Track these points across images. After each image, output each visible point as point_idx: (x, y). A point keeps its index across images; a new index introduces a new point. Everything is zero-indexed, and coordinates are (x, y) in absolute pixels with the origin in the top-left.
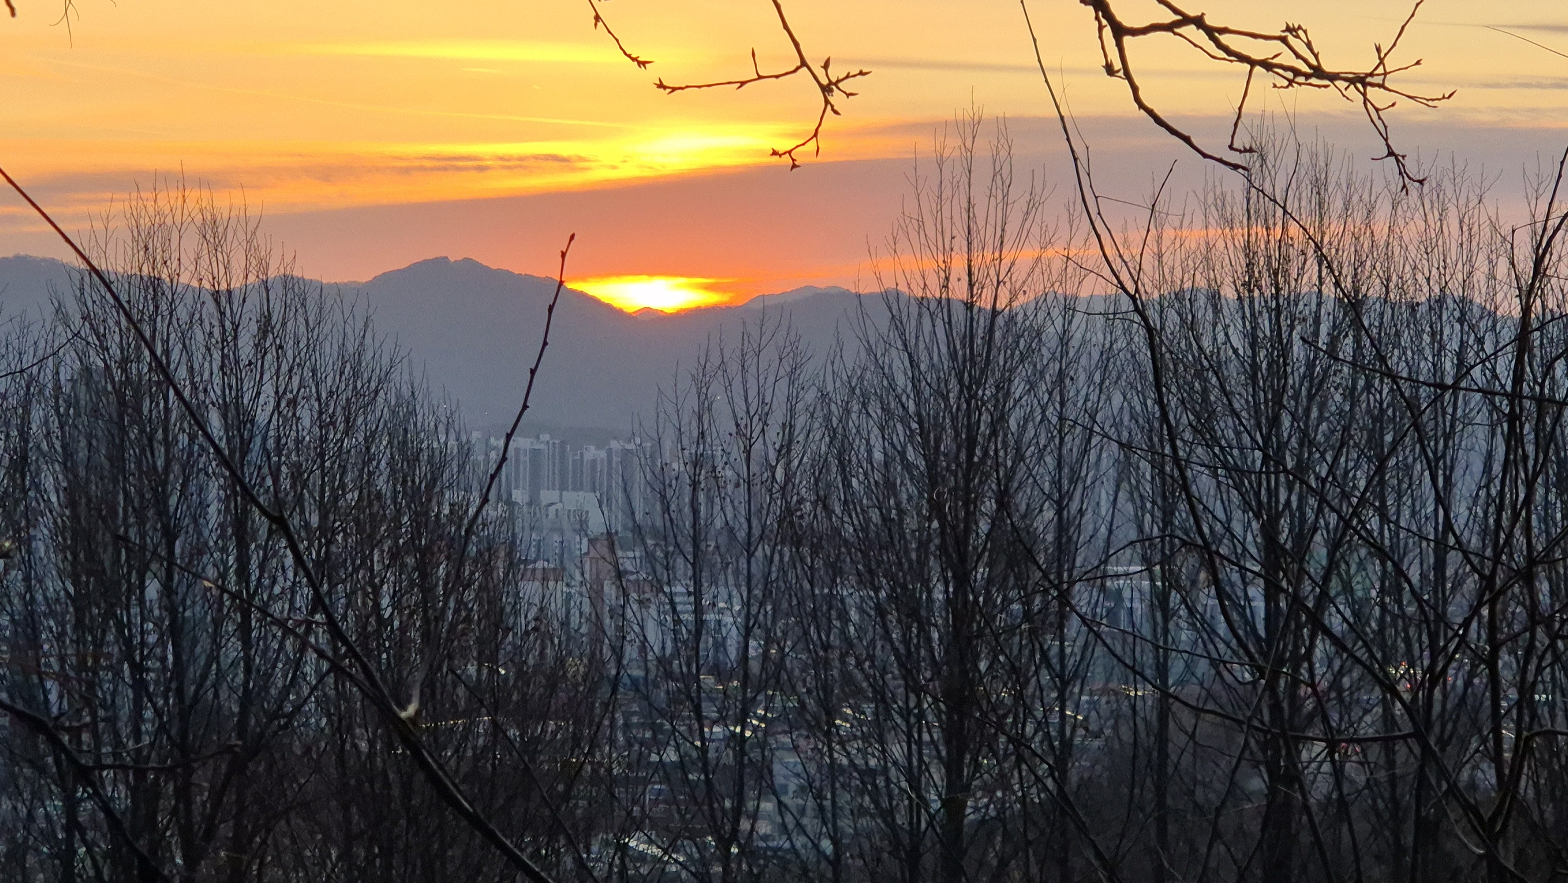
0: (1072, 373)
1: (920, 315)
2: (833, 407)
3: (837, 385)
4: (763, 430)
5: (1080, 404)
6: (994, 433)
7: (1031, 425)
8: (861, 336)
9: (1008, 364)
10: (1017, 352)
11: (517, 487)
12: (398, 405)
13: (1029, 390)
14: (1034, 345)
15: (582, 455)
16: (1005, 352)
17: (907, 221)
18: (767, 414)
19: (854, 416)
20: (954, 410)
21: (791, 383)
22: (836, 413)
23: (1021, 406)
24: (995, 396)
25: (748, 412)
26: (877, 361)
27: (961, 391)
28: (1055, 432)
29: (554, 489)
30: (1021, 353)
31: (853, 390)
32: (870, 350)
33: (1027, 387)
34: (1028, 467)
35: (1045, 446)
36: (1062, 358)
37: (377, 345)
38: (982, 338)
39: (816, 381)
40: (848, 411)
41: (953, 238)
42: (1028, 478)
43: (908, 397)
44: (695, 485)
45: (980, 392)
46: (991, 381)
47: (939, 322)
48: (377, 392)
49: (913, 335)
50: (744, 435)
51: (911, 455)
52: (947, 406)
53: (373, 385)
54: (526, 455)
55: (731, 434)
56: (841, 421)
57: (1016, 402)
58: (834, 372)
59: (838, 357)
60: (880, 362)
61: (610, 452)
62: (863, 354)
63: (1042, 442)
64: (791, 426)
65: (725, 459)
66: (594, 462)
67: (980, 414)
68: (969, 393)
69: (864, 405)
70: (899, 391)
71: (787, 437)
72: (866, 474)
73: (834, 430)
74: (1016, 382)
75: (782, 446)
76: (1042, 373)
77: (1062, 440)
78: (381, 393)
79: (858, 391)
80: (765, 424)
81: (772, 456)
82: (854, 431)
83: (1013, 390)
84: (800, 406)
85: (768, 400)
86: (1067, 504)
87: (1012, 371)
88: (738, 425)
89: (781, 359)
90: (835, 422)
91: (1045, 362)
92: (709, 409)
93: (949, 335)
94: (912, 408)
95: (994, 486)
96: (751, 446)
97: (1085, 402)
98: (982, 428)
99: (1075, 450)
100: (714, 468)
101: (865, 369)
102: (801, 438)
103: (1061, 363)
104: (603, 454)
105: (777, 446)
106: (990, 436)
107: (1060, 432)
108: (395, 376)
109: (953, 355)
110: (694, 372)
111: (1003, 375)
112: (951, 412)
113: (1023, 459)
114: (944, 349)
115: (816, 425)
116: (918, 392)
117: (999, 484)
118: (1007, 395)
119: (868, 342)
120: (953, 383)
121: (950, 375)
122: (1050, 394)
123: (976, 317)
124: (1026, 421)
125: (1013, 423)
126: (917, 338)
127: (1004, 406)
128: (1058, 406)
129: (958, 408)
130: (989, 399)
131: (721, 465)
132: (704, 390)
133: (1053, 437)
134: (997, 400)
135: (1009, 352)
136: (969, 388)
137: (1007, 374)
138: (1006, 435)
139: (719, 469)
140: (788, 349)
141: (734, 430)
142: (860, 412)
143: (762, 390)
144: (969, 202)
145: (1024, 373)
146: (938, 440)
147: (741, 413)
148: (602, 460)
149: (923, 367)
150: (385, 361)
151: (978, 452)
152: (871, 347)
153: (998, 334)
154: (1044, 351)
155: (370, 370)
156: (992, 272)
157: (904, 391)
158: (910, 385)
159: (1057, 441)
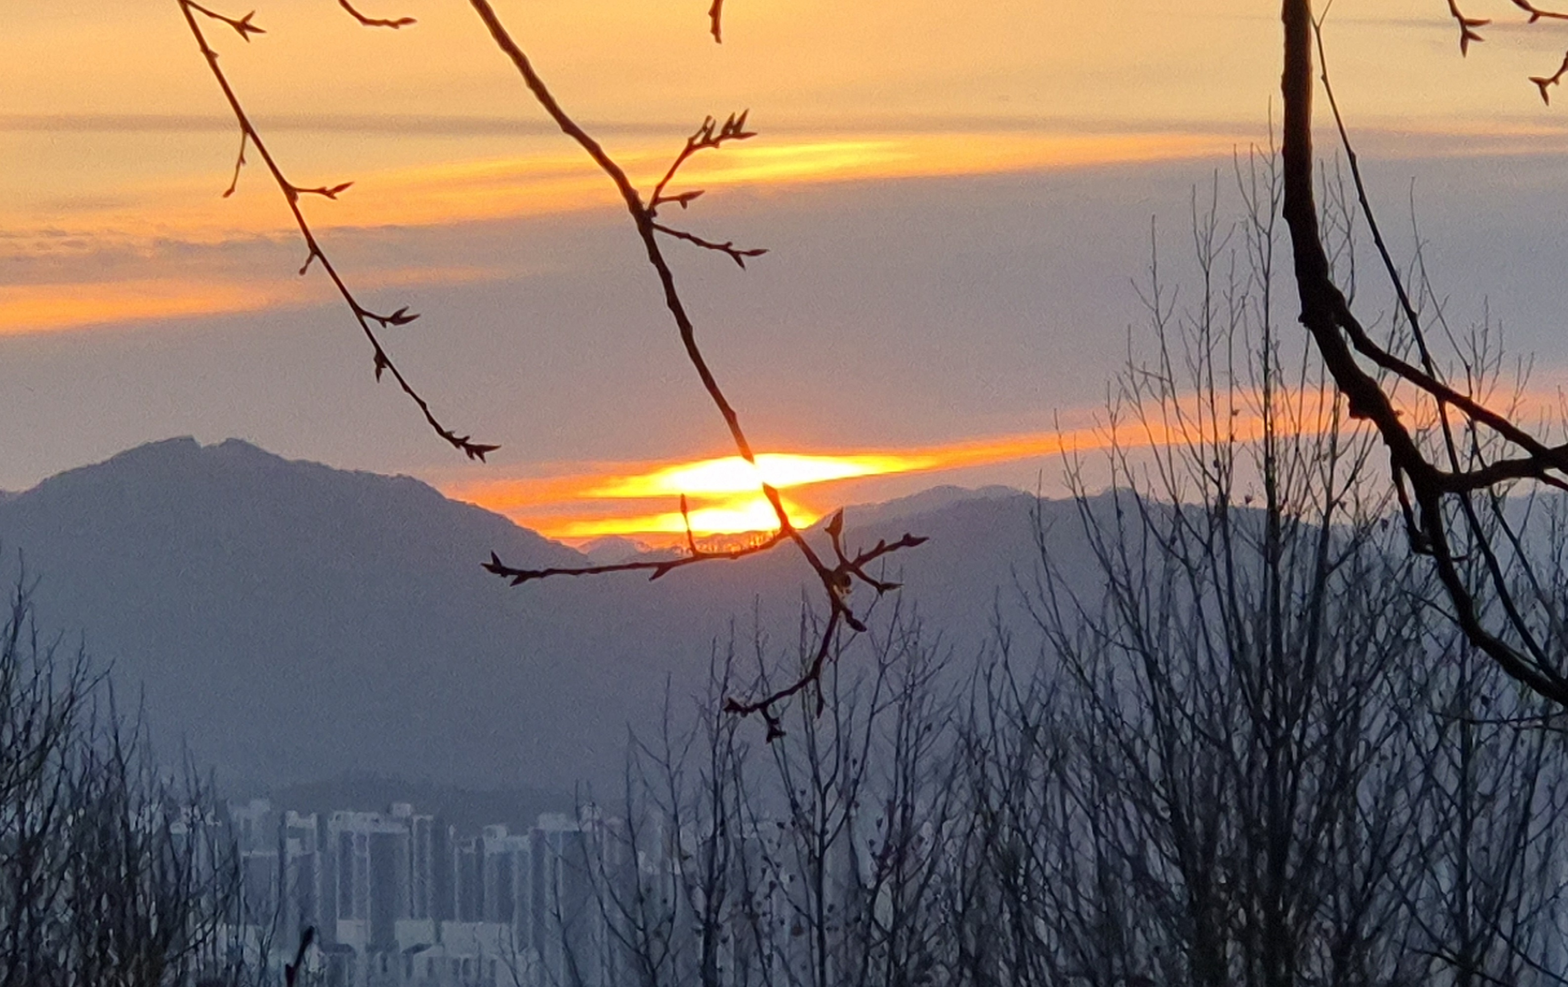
0: (1485, 691)
1: (1169, 573)
2: (992, 771)
3: (998, 724)
4: (847, 817)
5: (1503, 751)
6: (1326, 816)
7: (1401, 797)
8: (1047, 622)
9: (1354, 672)
10: (1372, 648)
11: (346, 914)
12: (88, 777)
13: (1397, 726)
14: (1405, 632)
15: (480, 845)
16: (1348, 645)
17: (1139, 378)
18: (856, 782)
19: (1036, 787)
20: (1243, 768)
21: (905, 717)
22: (997, 782)
23: (1383, 758)
24: (1328, 739)
25: (816, 778)
26: (1080, 670)
27: (1257, 733)
28: (1454, 811)
29: (423, 916)
30: (1380, 647)
31: (1030, 733)
32: (1065, 652)
33: (1395, 719)
34: (1397, 886)
35: (1433, 841)
36: (1464, 656)
37: (42, 654)
38: (1300, 618)
39: (955, 715)
40: (1022, 777)
41: (1234, 413)
42: (1397, 907)
43: (1146, 744)
44: (710, 929)
45: (1296, 733)
46: (1317, 708)
47: (1208, 589)
48: (43, 750)
49: (1155, 614)
50: (810, 827)
51: (1155, 863)
52: (1231, 762)
53: (36, 738)
54: (361, 846)
55: (781, 825)
56: (1006, 800)
57: (1371, 750)
58: (991, 699)
59: (999, 666)
60: (1087, 674)
61: (539, 839)
62: (1052, 658)
63: (1426, 831)
64: (905, 807)
65: (769, 877)
66: (504, 860)
67: (1297, 778)
68: (1272, 734)
69: (1055, 764)
70: (1128, 733)
71: (897, 826)
72: (1060, 906)
73: (994, 817)
74: (1371, 708)
75: (887, 848)
76: (1424, 690)
77: (1466, 827)
78: (54, 753)
79: (1041, 736)
80: (851, 802)
81: (868, 867)
82: (1035, 818)
83: (1363, 725)
84: (924, 764)
85: (856, 752)
86: (1481, 960)
87: (1362, 685)
88: (795, 805)
89: (883, 668)
90: (995, 802)
91: (1430, 665)
92: (736, 775)
93: (1231, 617)
94: (1154, 763)
95: (1328, 924)
96: (823, 849)
97: (1513, 748)
98: (1301, 808)
99: (1494, 848)
100: (748, 896)
101: (1054, 690)
102: (927, 831)
103: (1462, 666)
104: (524, 842)
105: (879, 850)
106: (1320, 821)
107: (1462, 811)
108: (83, 713)
109: (1238, 660)
110: (703, 697)
111: (1343, 695)
112: (1237, 772)
113: (1386, 869)
114: (1218, 644)
115: (957, 807)
116: (1169, 733)
117: (1337, 921)
118: (1354, 732)
119: (1061, 635)
120: (1239, 715)
121: (1232, 699)
122: (1442, 732)
123: (1285, 578)
124: (1391, 791)
125: (1365, 796)
126: (1164, 621)
127: (1346, 759)
128: (1458, 758)
129: (1251, 765)
130: (1316, 747)
131: (764, 889)
132: (725, 734)
133: (1447, 825)
134: (1332, 747)
135: (1354, 648)
136: (1274, 723)
137: (1352, 692)
138: (1350, 818)
139: (758, 898)
140: (896, 648)
141: (787, 816)
142: (1047, 780)
143: (844, 733)
144: (1267, 338)
145: (1386, 691)
146: (1211, 834)
147: (802, 781)
148: (522, 855)
149: (1176, 680)
150: (61, 688)
151: (1293, 855)
152: (1066, 643)
153: (1331, 612)
154: (1427, 641)
155: (28, 707)
156: (1317, 484)
157: (1139, 733)
158: (1149, 719)
159: (1456, 829)
